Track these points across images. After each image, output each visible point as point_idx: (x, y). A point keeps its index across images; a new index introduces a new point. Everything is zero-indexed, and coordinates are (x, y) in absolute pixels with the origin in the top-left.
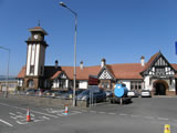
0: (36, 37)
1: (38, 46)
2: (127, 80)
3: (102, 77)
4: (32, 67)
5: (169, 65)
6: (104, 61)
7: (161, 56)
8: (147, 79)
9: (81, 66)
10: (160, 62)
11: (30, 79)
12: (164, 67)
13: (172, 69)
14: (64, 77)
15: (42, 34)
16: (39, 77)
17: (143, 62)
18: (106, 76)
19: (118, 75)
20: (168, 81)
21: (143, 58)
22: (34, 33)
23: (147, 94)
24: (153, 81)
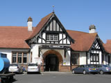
5: (64, 32)
8: (35, 49)
10: (53, 27)
12: (57, 33)
13: (68, 36)
20: (62, 52)
21: (30, 20)
23: (35, 69)
24: (44, 51)
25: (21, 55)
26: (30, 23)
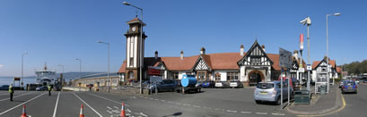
0: (134, 29)
1: (136, 38)
2: (223, 70)
3: (198, 68)
4: (132, 59)
5: (265, 56)
6: (204, 50)
7: (257, 45)
8: (243, 69)
9: (182, 56)
10: (257, 52)
11: (130, 71)
12: (259, 57)
13: (268, 59)
14: (162, 68)
15: (139, 25)
16: (138, 69)
17: (242, 52)
18: (202, 66)
19: (215, 65)
20: (264, 72)
21: (242, 47)
22: (132, 25)
24: (249, 71)
25: (233, 74)
26: (242, 50)
